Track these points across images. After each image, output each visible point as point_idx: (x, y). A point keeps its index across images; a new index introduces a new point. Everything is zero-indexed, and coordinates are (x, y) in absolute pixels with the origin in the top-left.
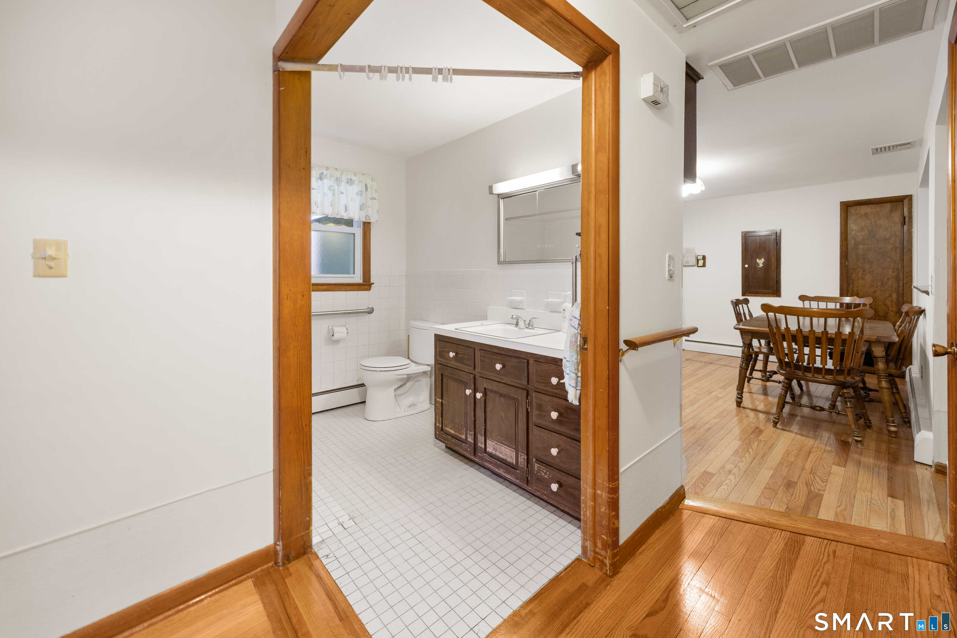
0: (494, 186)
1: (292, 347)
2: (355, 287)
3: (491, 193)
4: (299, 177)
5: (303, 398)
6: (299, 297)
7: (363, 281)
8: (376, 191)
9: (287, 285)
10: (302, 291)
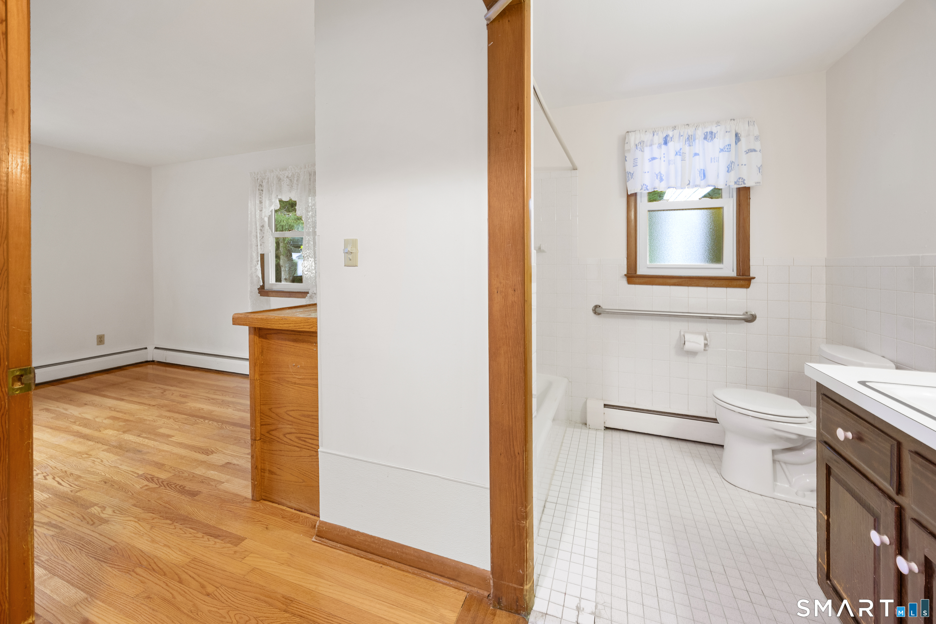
1: (503, 352)
2: (721, 282)
4: (510, 144)
5: (515, 418)
6: (510, 291)
7: (737, 274)
8: (757, 138)
9: (497, 276)
10: (514, 284)
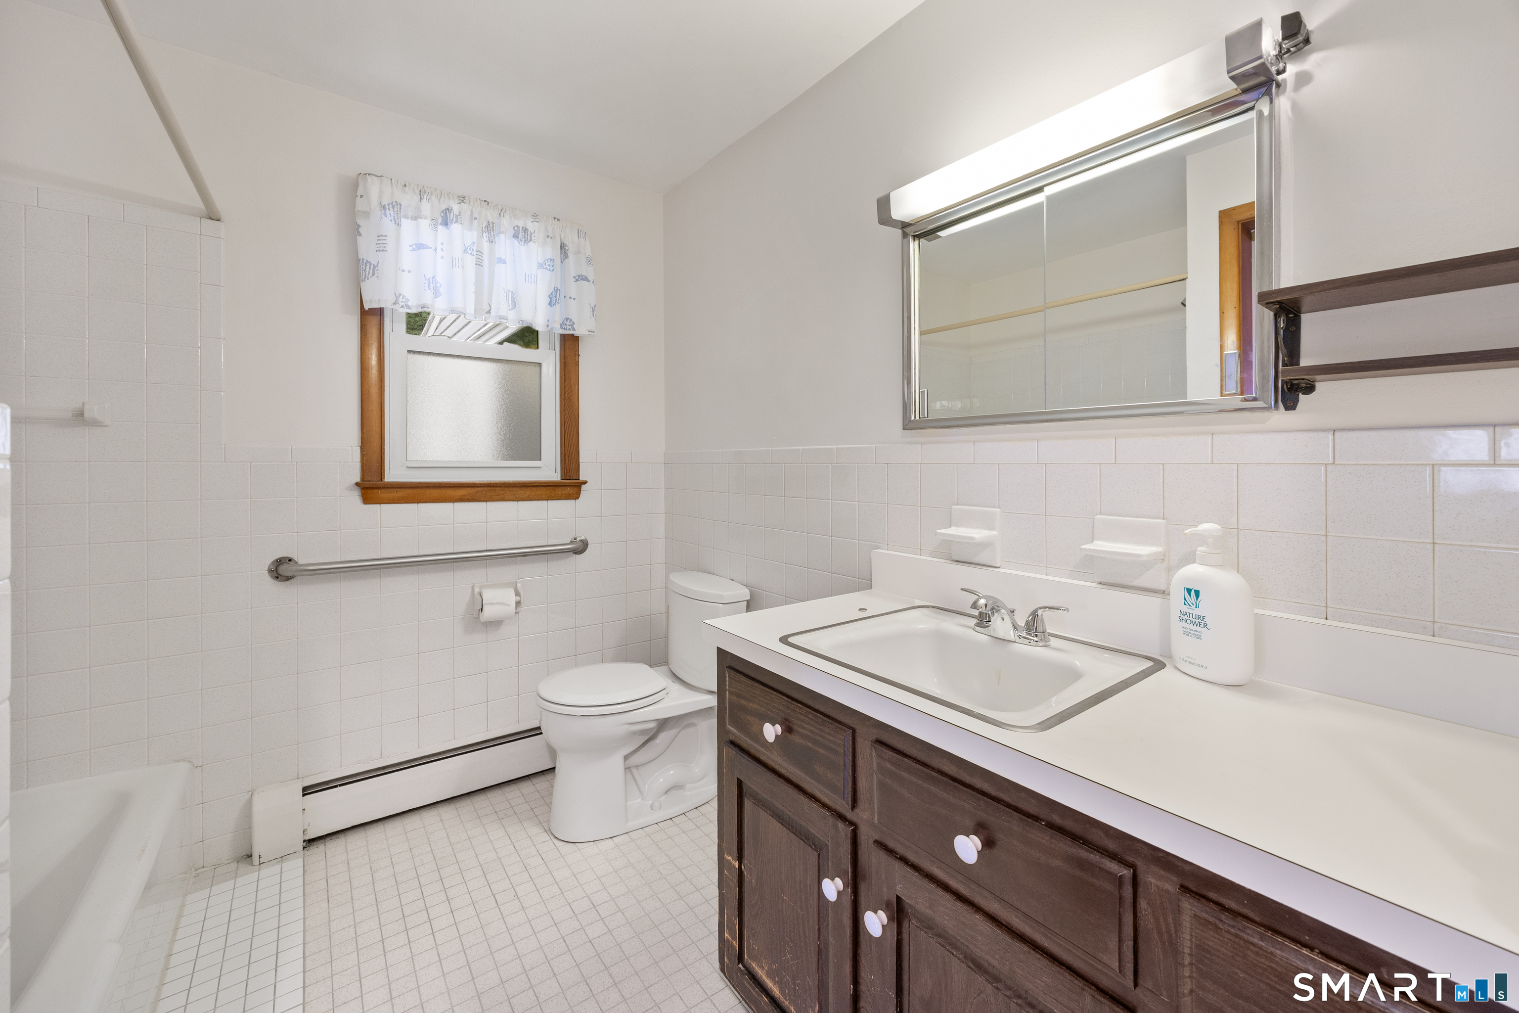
0: (893, 195)
2: (540, 491)
3: (885, 217)
7: (562, 476)
8: (589, 260)
